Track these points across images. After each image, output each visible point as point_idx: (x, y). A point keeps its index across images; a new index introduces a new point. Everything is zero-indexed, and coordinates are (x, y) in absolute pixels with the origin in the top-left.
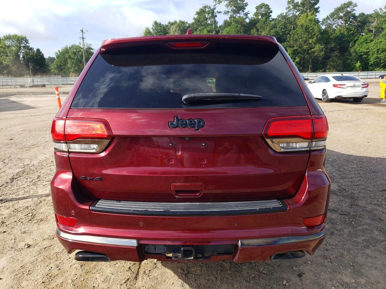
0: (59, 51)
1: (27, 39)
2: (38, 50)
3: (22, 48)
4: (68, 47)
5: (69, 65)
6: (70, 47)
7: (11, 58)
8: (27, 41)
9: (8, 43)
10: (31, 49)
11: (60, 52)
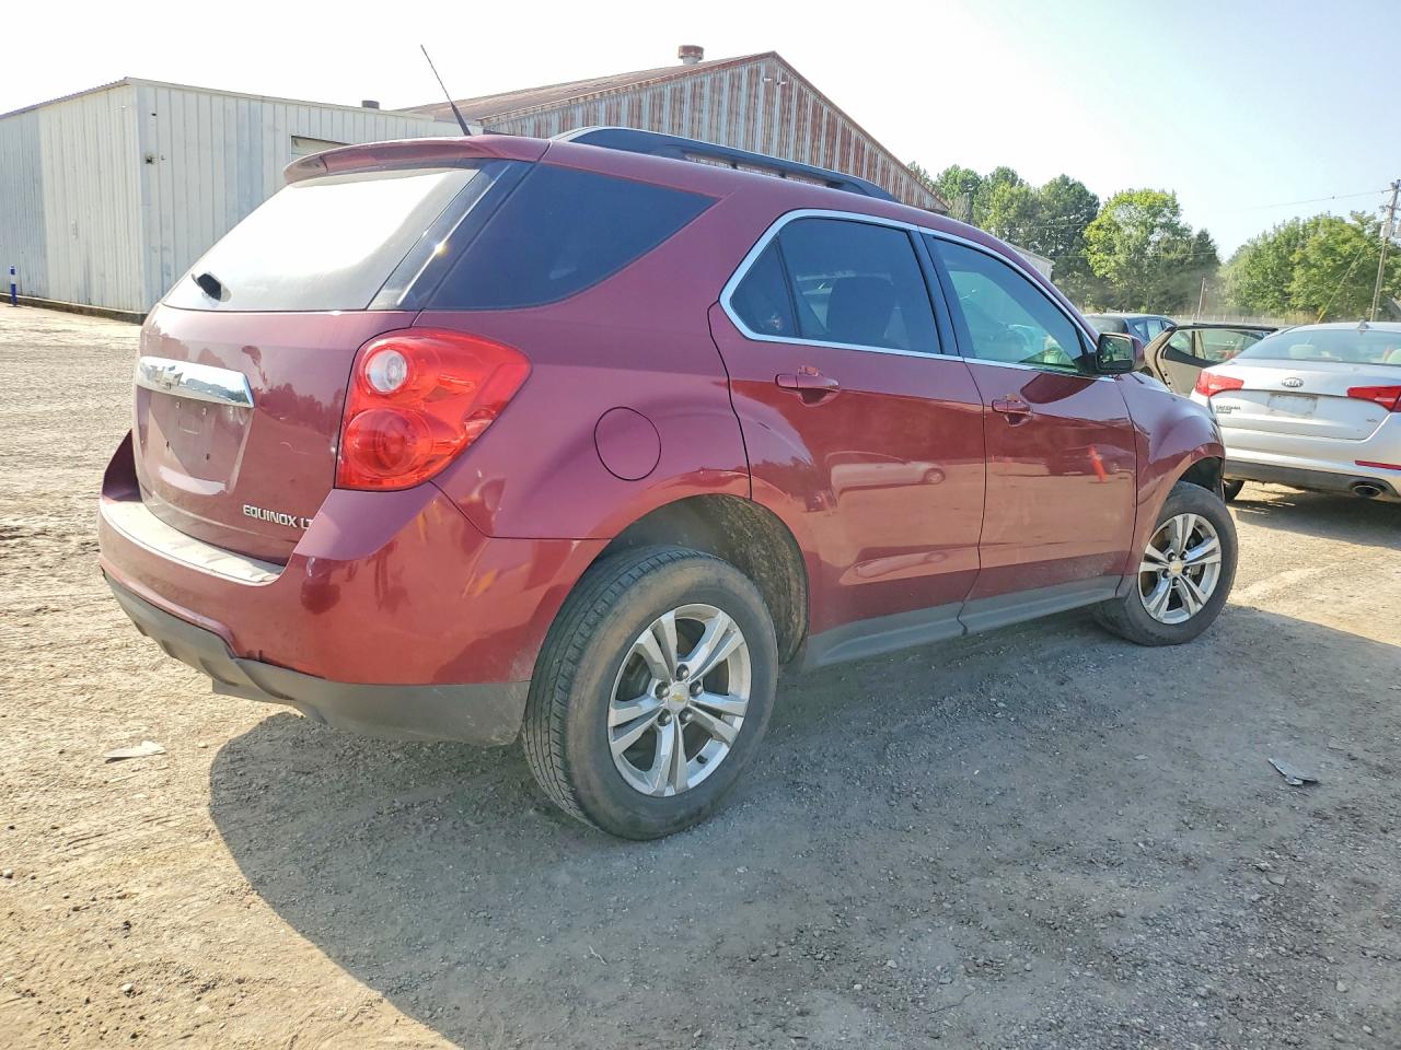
0: (1265, 237)
1: (1177, 202)
2: (1203, 236)
3: (1157, 230)
4: (1301, 223)
5: (1294, 287)
6: (1304, 226)
7: (1122, 258)
8: (1175, 210)
9: (1121, 215)
10: (1183, 232)
11: (1270, 239)
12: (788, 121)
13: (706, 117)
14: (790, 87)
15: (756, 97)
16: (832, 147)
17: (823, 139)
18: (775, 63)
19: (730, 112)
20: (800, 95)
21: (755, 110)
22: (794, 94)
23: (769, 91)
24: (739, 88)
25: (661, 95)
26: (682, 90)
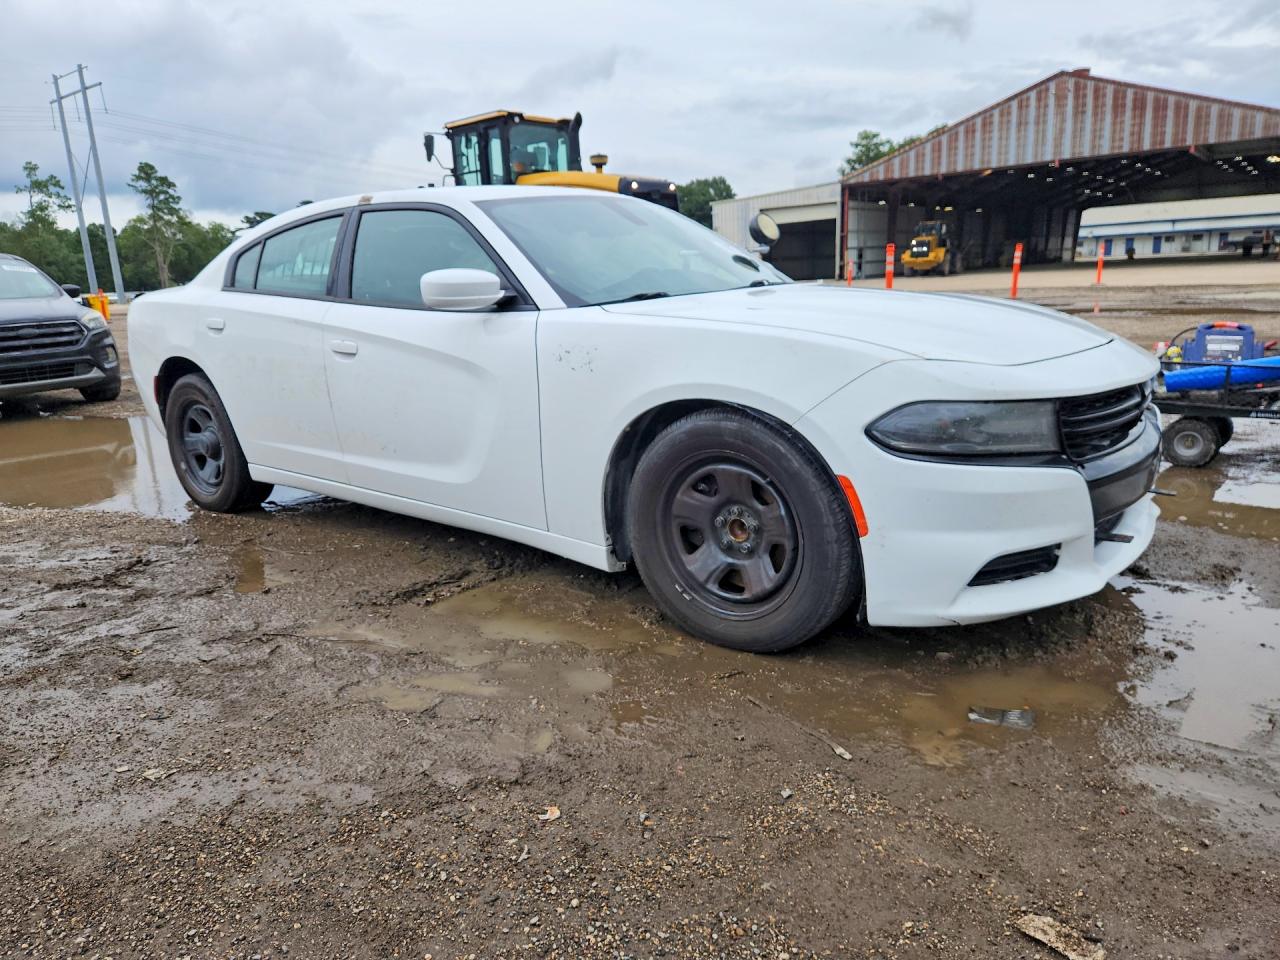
12: (1084, 112)
13: (996, 134)
14: (1085, 87)
15: (1046, 106)
16: (1142, 116)
17: (1129, 113)
18: (1065, 78)
19: (1019, 124)
20: (1096, 90)
21: (1045, 115)
22: (1090, 93)
23: (1060, 99)
24: (1027, 106)
25: (957, 133)
26: (974, 125)
